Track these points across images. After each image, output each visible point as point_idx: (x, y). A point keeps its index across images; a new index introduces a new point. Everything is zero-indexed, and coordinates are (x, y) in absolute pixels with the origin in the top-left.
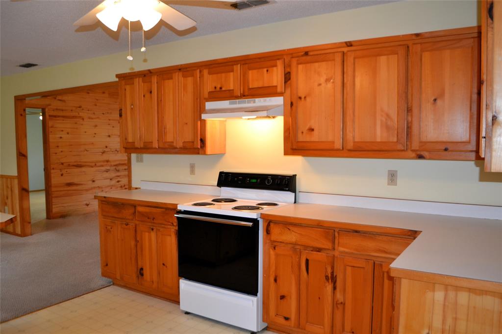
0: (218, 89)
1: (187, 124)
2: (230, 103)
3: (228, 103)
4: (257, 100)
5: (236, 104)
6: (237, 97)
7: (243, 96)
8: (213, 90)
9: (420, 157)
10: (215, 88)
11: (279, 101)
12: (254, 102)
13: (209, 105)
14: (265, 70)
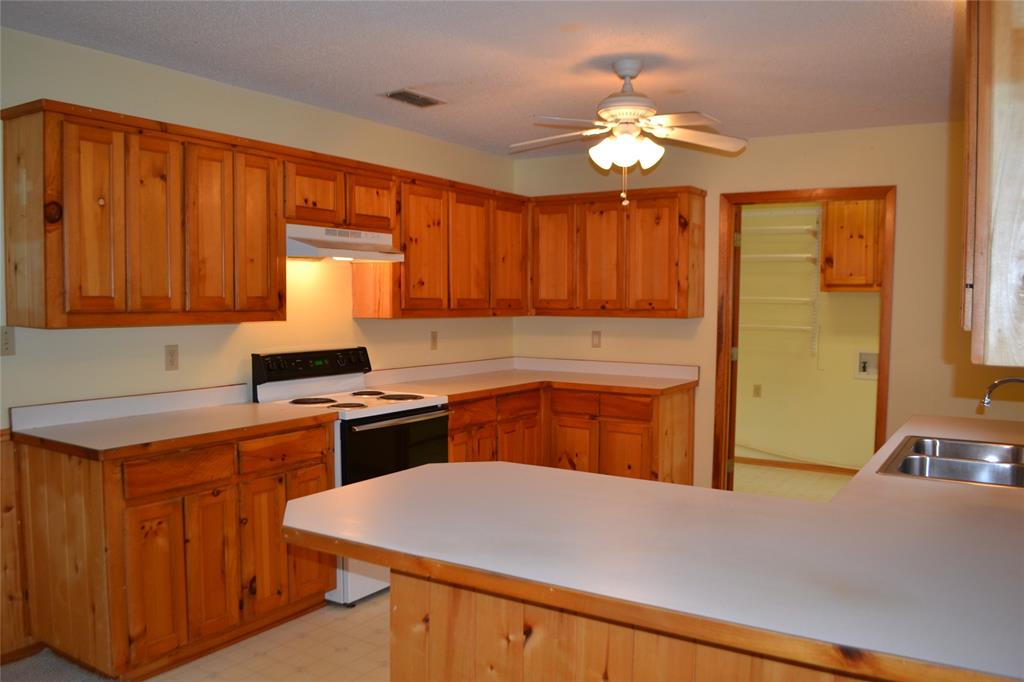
0: (310, 204)
1: (252, 260)
2: (327, 233)
3: (324, 232)
4: (363, 233)
5: (335, 235)
6: (337, 225)
7: (346, 224)
8: (303, 204)
9: (494, 315)
10: (306, 201)
11: (386, 239)
12: (360, 237)
13: (293, 230)
14: (375, 191)
